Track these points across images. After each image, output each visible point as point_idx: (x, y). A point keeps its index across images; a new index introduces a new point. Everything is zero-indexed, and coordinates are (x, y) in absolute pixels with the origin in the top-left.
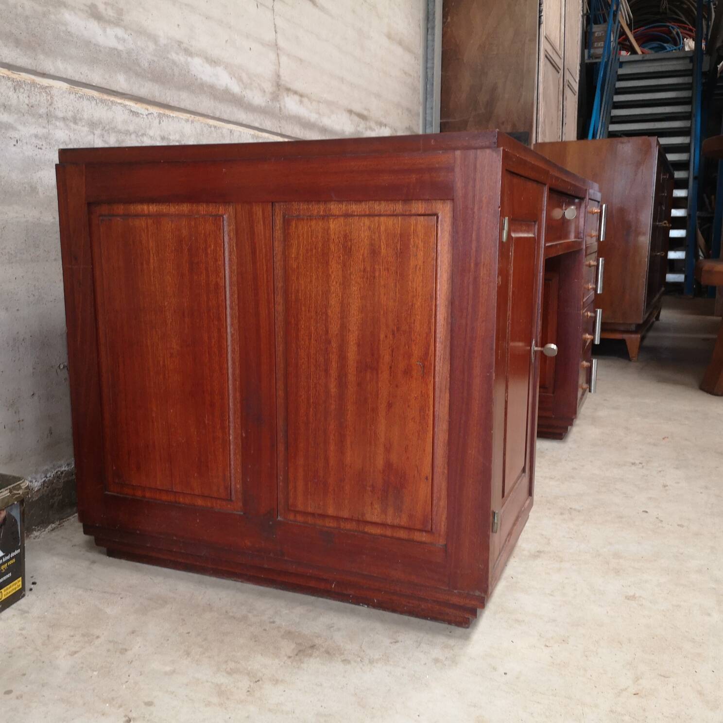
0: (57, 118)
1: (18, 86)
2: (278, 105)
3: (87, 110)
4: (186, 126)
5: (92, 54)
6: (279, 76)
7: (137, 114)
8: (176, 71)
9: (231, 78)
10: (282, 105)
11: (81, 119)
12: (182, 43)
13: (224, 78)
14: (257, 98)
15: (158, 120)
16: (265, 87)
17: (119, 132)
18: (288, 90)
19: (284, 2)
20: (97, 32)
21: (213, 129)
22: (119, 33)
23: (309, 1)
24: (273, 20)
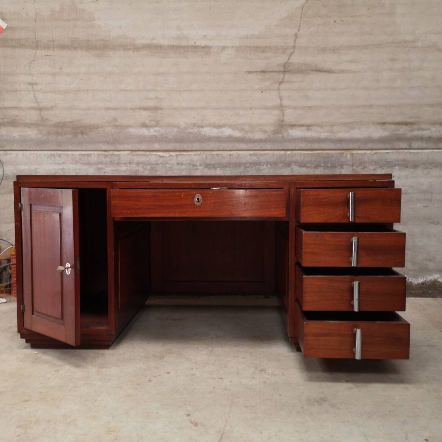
0: (122, 164)
1: (106, 156)
2: (280, 135)
3: (136, 159)
4: (195, 157)
5: (142, 139)
6: (283, 121)
7: (163, 157)
8: (191, 136)
9: (234, 131)
10: (285, 134)
11: (133, 163)
12: (196, 124)
13: (228, 132)
14: (258, 136)
15: (175, 157)
16: (267, 128)
17: (153, 164)
18: (293, 126)
19: (291, 82)
20: (145, 132)
21: (215, 156)
22: (157, 129)
23: (322, 73)
24: (278, 94)
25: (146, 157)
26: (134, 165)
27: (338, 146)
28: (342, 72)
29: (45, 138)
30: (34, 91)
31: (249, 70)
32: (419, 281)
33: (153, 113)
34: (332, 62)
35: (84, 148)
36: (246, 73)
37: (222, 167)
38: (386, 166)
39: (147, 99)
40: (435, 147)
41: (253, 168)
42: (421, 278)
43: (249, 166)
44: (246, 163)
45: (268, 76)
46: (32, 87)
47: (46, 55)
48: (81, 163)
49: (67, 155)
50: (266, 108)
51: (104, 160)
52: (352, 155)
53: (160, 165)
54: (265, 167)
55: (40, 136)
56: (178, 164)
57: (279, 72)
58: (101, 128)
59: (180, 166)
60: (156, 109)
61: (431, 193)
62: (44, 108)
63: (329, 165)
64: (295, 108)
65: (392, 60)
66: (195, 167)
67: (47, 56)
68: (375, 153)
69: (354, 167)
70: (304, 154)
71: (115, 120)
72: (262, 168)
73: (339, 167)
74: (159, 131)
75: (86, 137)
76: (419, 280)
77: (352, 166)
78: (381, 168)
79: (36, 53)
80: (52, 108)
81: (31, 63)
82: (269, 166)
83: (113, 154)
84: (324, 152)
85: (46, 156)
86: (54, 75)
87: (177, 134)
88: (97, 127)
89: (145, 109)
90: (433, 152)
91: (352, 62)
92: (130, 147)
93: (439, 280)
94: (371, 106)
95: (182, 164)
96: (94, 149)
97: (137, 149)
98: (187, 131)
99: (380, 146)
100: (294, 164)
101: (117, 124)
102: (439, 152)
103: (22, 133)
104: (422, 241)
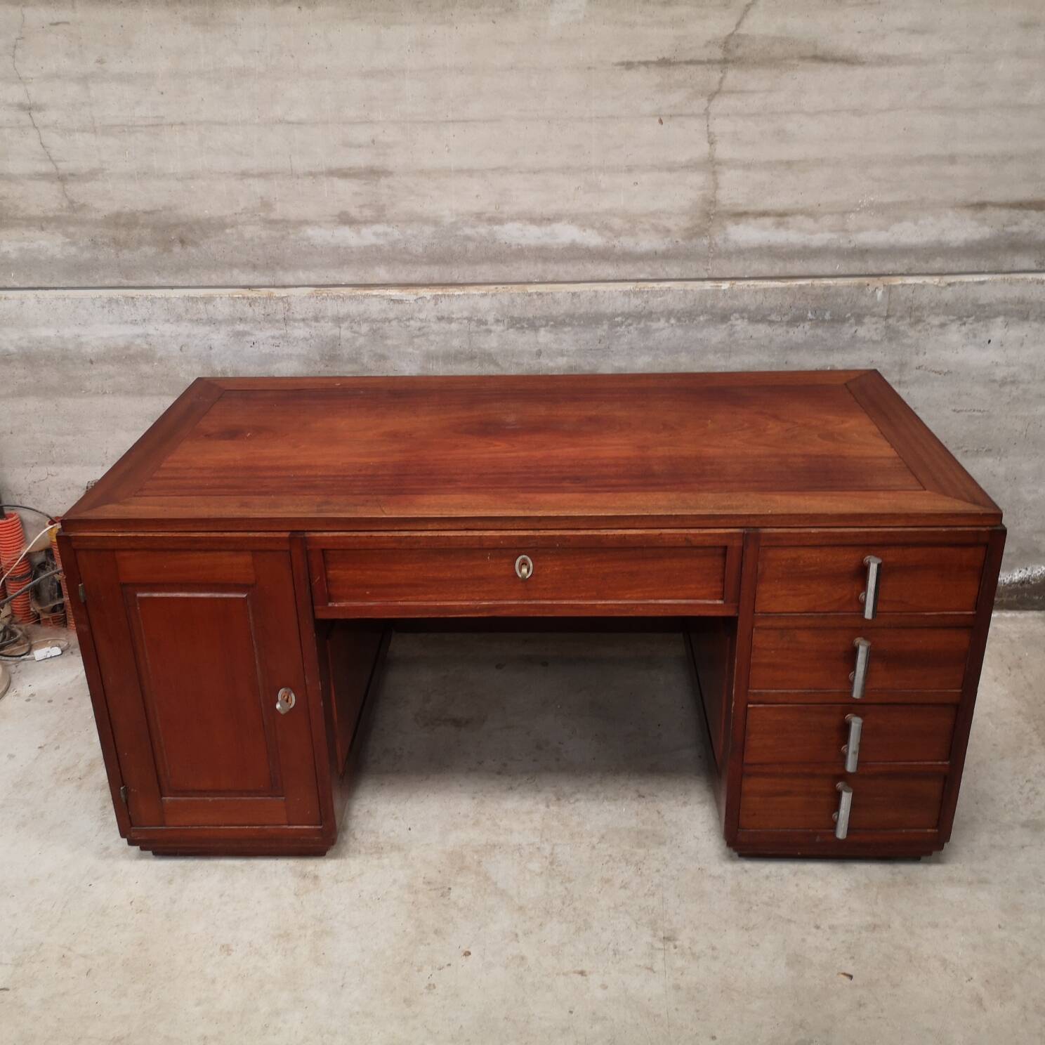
0: (295, 320)
1: (252, 302)
2: (705, 242)
3: (332, 308)
4: (483, 301)
5: (343, 257)
6: (713, 202)
7: (400, 301)
8: (471, 246)
9: (585, 230)
10: (718, 239)
11: (323, 317)
12: (485, 213)
13: (566, 234)
14: (648, 243)
15: (432, 302)
16: (670, 224)
17: (374, 321)
18: (739, 215)
19: (742, 92)
20: (348, 237)
21: (535, 297)
22: (380, 228)
23: (831, 66)
24: (706, 129)
25: (356, 302)
26: (328, 322)
27: (856, 267)
28: (885, 60)
29: (87, 255)
30: (37, 128)
31: (625, 59)
32: (1015, 576)
33: (365, 184)
34: (859, 32)
35: (194, 283)
36: (618, 67)
37: (552, 326)
38: (973, 318)
39: (348, 145)
41: (631, 328)
43: (622, 323)
44: (615, 315)
45: (678, 75)
46: (31, 116)
47: (56, 21)
48: (191, 321)
49: (153, 300)
50: (671, 169)
51: (249, 312)
52: (889, 289)
53: (394, 323)
54: (662, 323)
55: (73, 250)
56: (440, 319)
57: (710, 62)
58: (232, 227)
59: (444, 325)
60: (373, 173)
62: (72, 175)
63: (827, 316)
64: (747, 166)
65: (1027, 25)
66: (483, 327)
67: (57, 24)
68: (949, 285)
69: (891, 321)
70: (765, 290)
71: (266, 205)
72: (655, 325)
73: (852, 321)
74: (386, 234)
75: (193, 250)
76: (1016, 574)
77: (888, 317)
78: (960, 323)
79: (23, 16)
80: (93, 175)
81: (15, 47)
82: (673, 321)
83: (270, 297)
84: (817, 282)
85: (98, 303)
86: (84, 79)
87: (435, 241)
88: (220, 225)
89: (344, 174)
91: (915, 31)
92: (313, 277)
94: (952, 159)
95: (450, 320)
96: (220, 282)
97: (331, 283)
98: (459, 233)
99: (965, 264)
100: (737, 315)
101: (273, 216)
103: (25, 245)
104: (1036, 491)
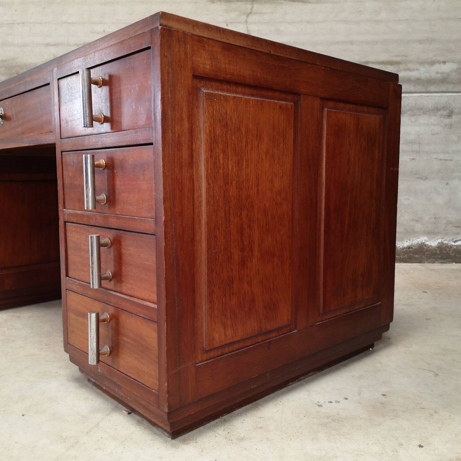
19: (261, 13)
23: (297, 3)
24: (246, 28)
32: (404, 244)
36: (208, 2)
39: (94, 33)
40: (424, 90)
42: (407, 242)
45: (233, 6)
61: (420, 143)
76: (405, 243)
90: (421, 96)
93: (427, 243)
94: (351, 43)
102: (428, 96)
104: (408, 199)
